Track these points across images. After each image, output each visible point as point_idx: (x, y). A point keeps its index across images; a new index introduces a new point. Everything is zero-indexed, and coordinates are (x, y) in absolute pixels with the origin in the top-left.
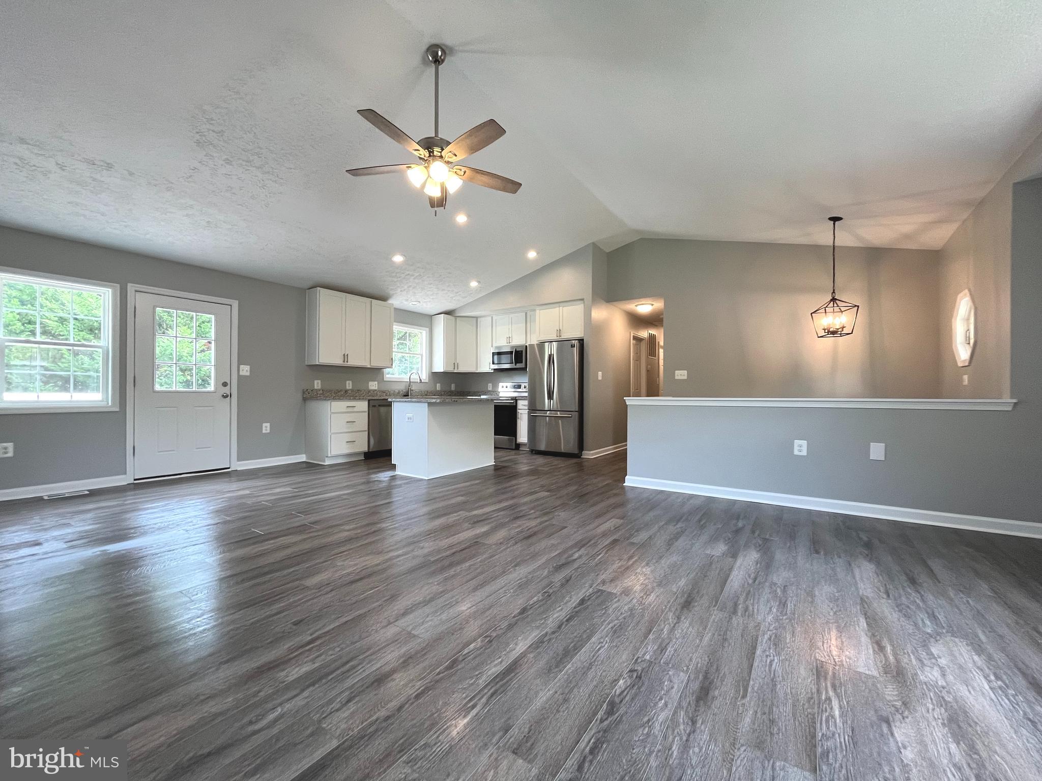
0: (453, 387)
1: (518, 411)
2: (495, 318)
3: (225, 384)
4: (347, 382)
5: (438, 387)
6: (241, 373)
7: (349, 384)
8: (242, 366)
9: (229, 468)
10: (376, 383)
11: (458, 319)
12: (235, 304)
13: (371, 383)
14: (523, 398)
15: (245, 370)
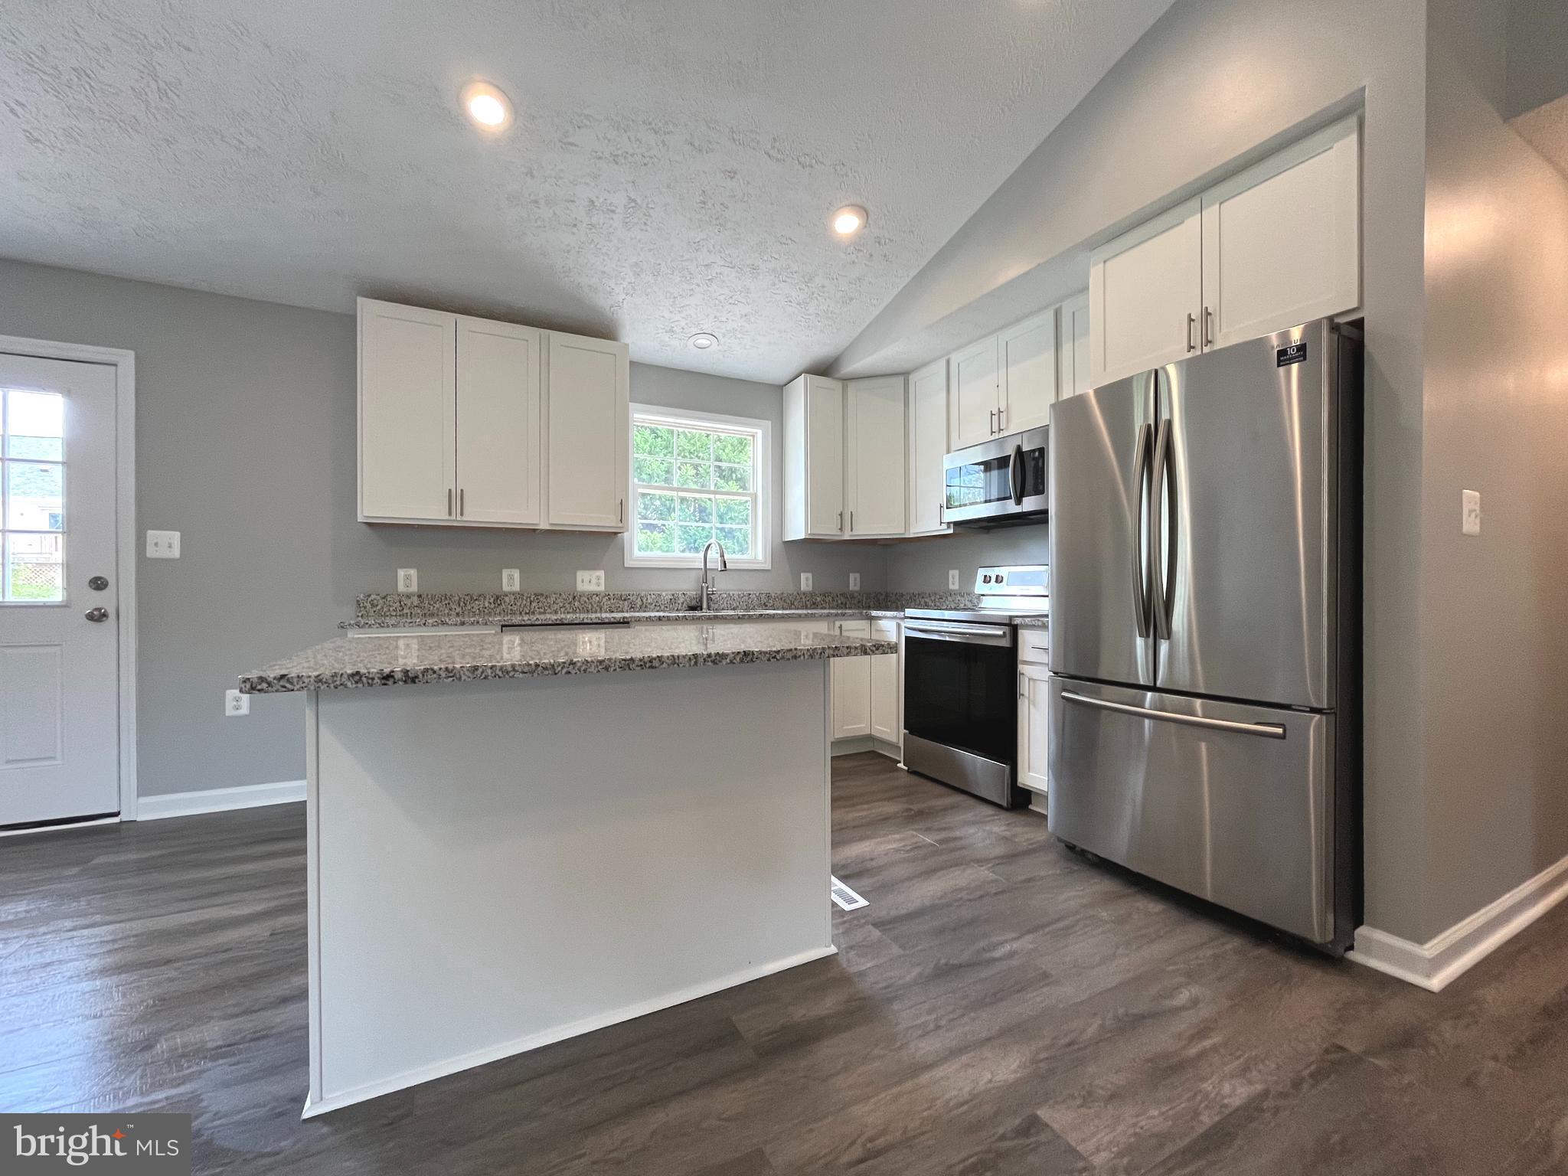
0: (854, 582)
1: (1021, 668)
2: (955, 358)
3: (99, 584)
4: (505, 573)
5: (806, 582)
6: (151, 552)
7: (511, 577)
8: (152, 535)
9: (116, 814)
10: (601, 573)
11: (852, 387)
12: (127, 360)
13: (581, 575)
14: (1037, 622)
15: (166, 544)
